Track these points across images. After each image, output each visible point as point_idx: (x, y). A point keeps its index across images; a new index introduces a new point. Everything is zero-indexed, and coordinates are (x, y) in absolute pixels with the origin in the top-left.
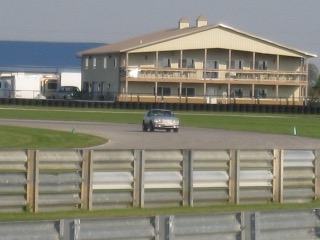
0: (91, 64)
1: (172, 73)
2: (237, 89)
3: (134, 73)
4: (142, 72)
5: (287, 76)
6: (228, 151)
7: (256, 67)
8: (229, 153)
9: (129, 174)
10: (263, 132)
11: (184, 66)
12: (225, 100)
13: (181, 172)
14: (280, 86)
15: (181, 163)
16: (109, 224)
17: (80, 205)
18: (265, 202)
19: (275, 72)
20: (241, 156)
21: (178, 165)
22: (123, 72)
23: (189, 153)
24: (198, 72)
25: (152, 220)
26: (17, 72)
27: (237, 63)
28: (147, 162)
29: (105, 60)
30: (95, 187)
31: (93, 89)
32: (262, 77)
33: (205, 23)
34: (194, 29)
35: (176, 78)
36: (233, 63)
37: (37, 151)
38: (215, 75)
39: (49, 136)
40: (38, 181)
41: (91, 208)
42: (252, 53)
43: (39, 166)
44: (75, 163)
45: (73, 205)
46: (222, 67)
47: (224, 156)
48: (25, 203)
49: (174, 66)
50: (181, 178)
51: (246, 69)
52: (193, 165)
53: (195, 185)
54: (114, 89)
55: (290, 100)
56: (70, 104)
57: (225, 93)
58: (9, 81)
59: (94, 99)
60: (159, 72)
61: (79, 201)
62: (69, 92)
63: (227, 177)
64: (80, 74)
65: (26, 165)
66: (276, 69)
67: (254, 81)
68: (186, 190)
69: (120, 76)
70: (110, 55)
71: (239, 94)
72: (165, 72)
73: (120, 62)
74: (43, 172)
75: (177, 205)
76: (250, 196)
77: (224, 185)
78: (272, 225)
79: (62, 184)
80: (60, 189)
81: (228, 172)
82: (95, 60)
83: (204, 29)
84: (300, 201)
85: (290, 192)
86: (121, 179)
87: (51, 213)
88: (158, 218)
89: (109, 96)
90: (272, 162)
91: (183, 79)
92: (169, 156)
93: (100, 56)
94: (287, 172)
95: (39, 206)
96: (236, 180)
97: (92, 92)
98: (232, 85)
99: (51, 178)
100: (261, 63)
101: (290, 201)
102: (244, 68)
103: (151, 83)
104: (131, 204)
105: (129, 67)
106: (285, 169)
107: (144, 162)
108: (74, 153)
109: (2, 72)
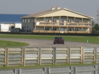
1: (49, 24)
2: (70, 29)
3: (38, 24)
4: (40, 23)
5: (85, 24)
6: (67, 48)
7: (76, 22)
9: (36, 55)
11: (53, 21)
12: (66, 32)
13: (53, 54)
14: (83, 28)
15: (53, 51)
16: (30, 70)
17: (21, 65)
18: (79, 63)
19: (81, 23)
20: (71, 49)
22: (34, 23)
24: (58, 23)
25: (44, 69)
26: (2, 23)
27: (70, 20)
29: (29, 20)
30: (26, 59)
32: (77, 25)
33: (59, 8)
35: (51, 25)
36: (68, 20)
37: (8, 48)
38: (63, 24)
41: (25, 65)
42: (74, 17)
43: (8, 53)
44: (20, 51)
46: (65, 22)
47: (66, 49)
48: (4, 64)
49: (50, 21)
50: (52, 56)
52: (56, 52)
53: (57, 58)
54: (32, 28)
55: (86, 32)
56: (18, 33)
57: (66, 30)
59: (25, 32)
60: (46, 23)
61: (21, 63)
62: (18, 30)
64: (21, 24)
65: (4, 52)
67: (75, 26)
68: (54, 59)
69: (33, 25)
70: (30, 18)
71: (70, 30)
73: (33, 21)
74: (10, 54)
75: (51, 64)
77: (66, 58)
79: (16, 58)
80: (15, 59)
81: (67, 54)
82: (26, 20)
84: (89, 63)
86: (34, 56)
88: (45, 68)
89: (30, 31)
90: (81, 51)
91: (53, 25)
92: (49, 49)
93: (27, 18)
94: (85, 54)
95: (9, 65)
96: (69, 57)
97: (25, 30)
98: (68, 27)
99: (12, 56)
100: (77, 20)
101: (86, 63)
102: (72, 22)
103: (43, 27)
104: (37, 64)
105: (36, 22)
106: (84, 53)
107: (41, 51)
108: (19, 48)
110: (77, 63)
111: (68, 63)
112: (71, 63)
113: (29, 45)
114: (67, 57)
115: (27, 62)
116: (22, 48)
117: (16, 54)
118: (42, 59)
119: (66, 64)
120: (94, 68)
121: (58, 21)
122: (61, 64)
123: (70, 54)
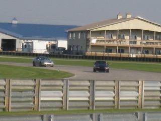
0: (72, 36)
1: (113, 41)
2: (146, 50)
3: (94, 41)
4: (98, 41)
6: (114, 81)
7: (156, 39)
8: (115, 82)
9: (61, 92)
11: (119, 38)
12: (140, 55)
13: (89, 92)
15: (89, 87)
17: (34, 109)
18: (134, 108)
20: (121, 84)
21: (87, 88)
22: (88, 41)
23: (93, 82)
24: (127, 41)
26: (35, 40)
27: (146, 36)
28: (70, 86)
29: (79, 34)
30: (42, 99)
31: (73, 49)
32: (159, 44)
33: (130, 16)
34: (125, 19)
35: (115, 44)
36: (144, 37)
37: (11, 80)
38: (135, 43)
39: (46, 72)
40: (11, 95)
43: (11, 87)
44: (32, 86)
45: (31, 108)
46: (138, 39)
47: (112, 83)
48: (4, 106)
49: (114, 38)
50: (89, 95)
51: (151, 40)
52: (95, 88)
53: (96, 99)
54: (84, 49)
56: (60, 56)
57: (140, 52)
58: (30, 44)
60: (107, 41)
61: (34, 106)
62: (61, 50)
63: (114, 95)
64: (67, 41)
65: (5, 86)
67: (154, 46)
68: (91, 101)
69: (87, 43)
70: (82, 32)
71: (147, 53)
72: (110, 41)
73: (87, 36)
74: (14, 91)
75: (87, 109)
76: (126, 105)
77: (112, 99)
79: (24, 97)
80: (23, 100)
81: (114, 92)
82: (74, 34)
83: (130, 19)
84: (153, 108)
85: (147, 103)
86: (56, 95)
88: (45, 116)
89: (81, 53)
90: (138, 87)
91: (119, 44)
92: (82, 83)
93: (77, 32)
95: (12, 108)
96: (118, 96)
98: (144, 48)
99: (19, 94)
100: (158, 37)
103: (103, 47)
104: (62, 108)
105: (91, 38)
106: (145, 91)
107: (68, 86)
108: (31, 81)
109: (27, 40)
111: (116, 107)
112: (121, 106)
114: (114, 98)
115: (44, 105)
116: (35, 80)
117: (26, 90)
118: (70, 99)
119: (112, 108)
120: (135, 117)
121: (127, 37)
122: (103, 109)
123: (120, 92)
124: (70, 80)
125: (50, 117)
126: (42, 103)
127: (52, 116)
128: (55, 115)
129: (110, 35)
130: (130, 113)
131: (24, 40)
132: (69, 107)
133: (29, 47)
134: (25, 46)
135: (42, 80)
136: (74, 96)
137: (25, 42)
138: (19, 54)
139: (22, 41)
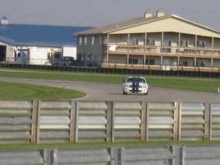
0: (83, 41)
1: (139, 48)
2: (185, 61)
3: (112, 48)
4: (118, 48)
6: (141, 103)
7: (198, 45)
9: (67, 118)
10: (198, 91)
11: (148, 44)
12: (175, 68)
13: (106, 117)
14: (214, 59)
15: (106, 111)
17: (30, 140)
18: (168, 140)
19: (210, 49)
20: (150, 106)
21: (104, 112)
22: (105, 47)
23: (112, 104)
24: (157, 48)
25: (42, 152)
26: (32, 46)
27: (184, 42)
28: (80, 110)
29: (93, 39)
30: (41, 127)
32: (201, 52)
33: (162, 14)
34: (155, 18)
35: (142, 52)
36: (181, 43)
38: (169, 50)
41: (38, 141)
42: (195, 35)
45: (26, 139)
46: (174, 45)
47: (138, 106)
49: (141, 43)
50: (105, 121)
51: (191, 47)
52: (115, 112)
53: (116, 127)
54: (99, 59)
56: (67, 69)
57: (175, 63)
58: (26, 52)
60: (130, 48)
61: (30, 137)
62: (68, 61)
63: (140, 121)
64: (76, 48)
66: (211, 47)
67: (196, 55)
68: (109, 130)
69: (103, 50)
70: (96, 36)
71: (186, 64)
72: (134, 48)
73: (103, 41)
75: (103, 141)
77: (137, 127)
78: (135, 157)
79: (17, 124)
80: (15, 128)
81: (141, 117)
82: (86, 39)
83: (162, 18)
84: (193, 139)
87: (8, 145)
88: (45, 150)
89: (96, 64)
90: (173, 111)
91: (147, 53)
92: (97, 106)
93: (89, 36)
94: (184, 118)
96: (146, 124)
97: (84, 61)
98: (181, 58)
99: (9, 120)
100: (201, 42)
101: (187, 139)
102: (189, 46)
104: (69, 139)
105: (109, 44)
106: (182, 116)
107: (78, 110)
108: (27, 102)
109: (21, 46)
110: (164, 140)
111: (143, 138)
112: (149, 138)
113: (85, 94)
114: (140, 125)
115: (45, 135)
116: (32, 102)
117: (19, 116)
119: (138, 140)
120: (169, 152)
121: (157, 43)
122: (125, 141)
124: (80, 101)
125: (52, 152)
126: (42, 133)
127: (56, 151)
128: (59, 150)
129: (135, 39)
130: (161, 147)
131: (17, 46)
132: (79, 138)
133: (24, 56)
134: (19, 54)
135: (42, 101)
136: (85, 123)
137: (18, 50)
138: (10, 66)
139: (15, 48)
